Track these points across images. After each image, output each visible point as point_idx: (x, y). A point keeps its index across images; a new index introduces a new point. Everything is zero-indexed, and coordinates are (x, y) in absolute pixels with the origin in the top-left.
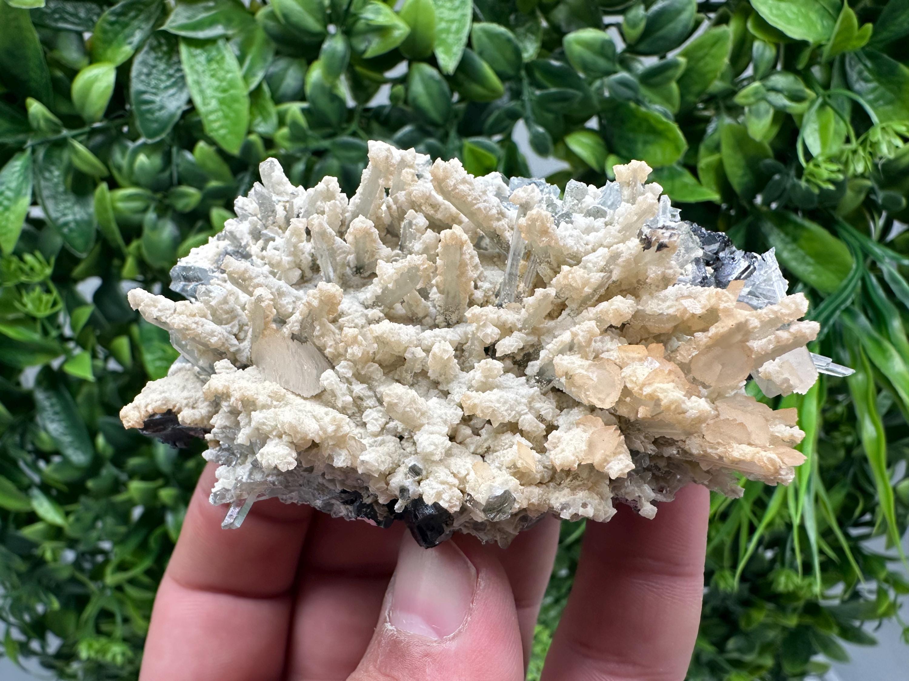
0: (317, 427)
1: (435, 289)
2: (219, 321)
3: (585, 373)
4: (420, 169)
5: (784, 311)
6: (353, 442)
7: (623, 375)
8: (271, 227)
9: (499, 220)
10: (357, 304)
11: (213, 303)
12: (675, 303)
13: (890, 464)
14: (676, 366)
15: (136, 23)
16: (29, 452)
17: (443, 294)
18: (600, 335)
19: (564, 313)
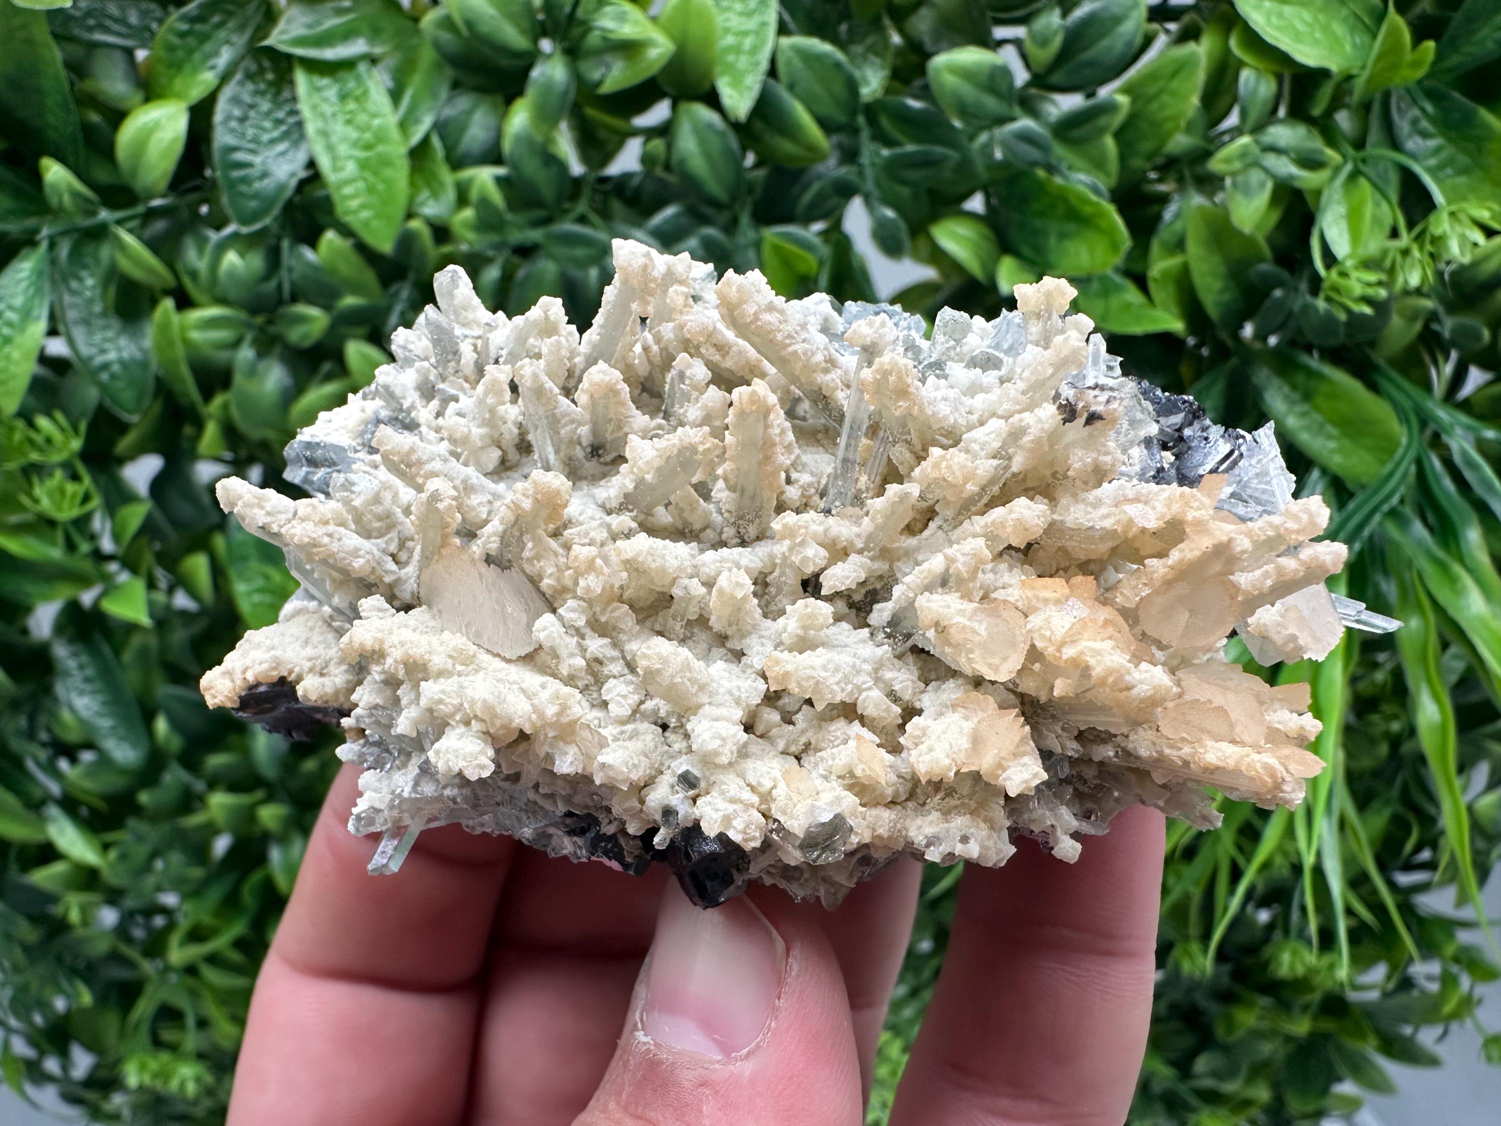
0: (528, 708)
1: (721, 484)
2: (367, 534)
3: (968, 623)
4: (697, 287)
5: (1291, 525)
6: (586, 734)
7: (1029, 626)
8: (452, 378)
9: (826, 371)
10: (593, 506)
11: (357, 503)
12: (1113, 509)
13: (1462, 769)
14: (1116, 613)
15: (222, 34)
16: (44, 745)
17: (734, 491)
18: (993, 561)
19: (932, 525)
